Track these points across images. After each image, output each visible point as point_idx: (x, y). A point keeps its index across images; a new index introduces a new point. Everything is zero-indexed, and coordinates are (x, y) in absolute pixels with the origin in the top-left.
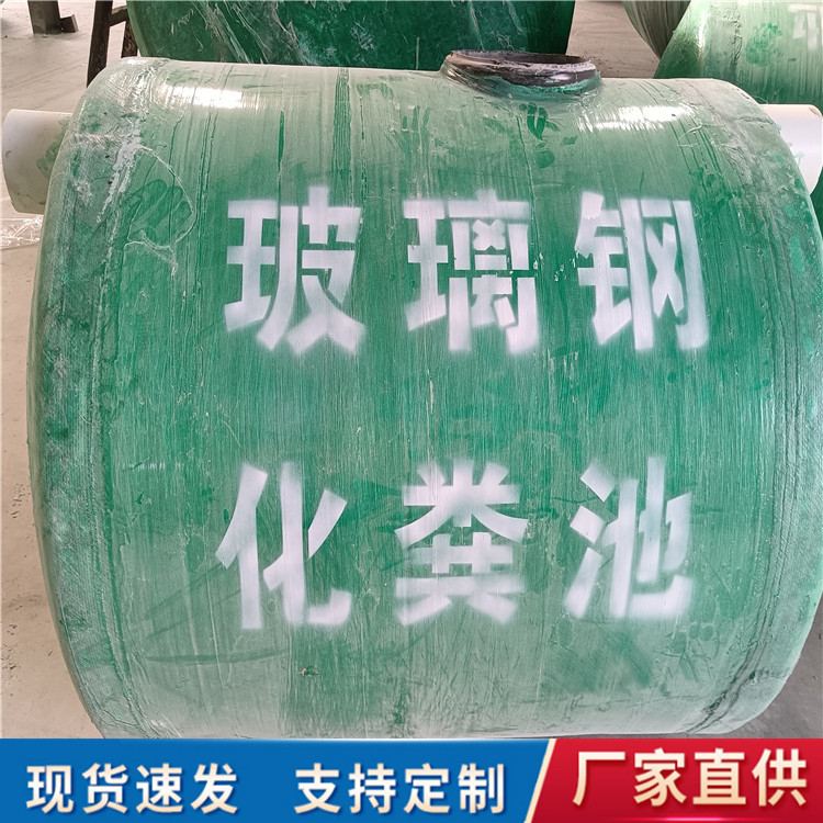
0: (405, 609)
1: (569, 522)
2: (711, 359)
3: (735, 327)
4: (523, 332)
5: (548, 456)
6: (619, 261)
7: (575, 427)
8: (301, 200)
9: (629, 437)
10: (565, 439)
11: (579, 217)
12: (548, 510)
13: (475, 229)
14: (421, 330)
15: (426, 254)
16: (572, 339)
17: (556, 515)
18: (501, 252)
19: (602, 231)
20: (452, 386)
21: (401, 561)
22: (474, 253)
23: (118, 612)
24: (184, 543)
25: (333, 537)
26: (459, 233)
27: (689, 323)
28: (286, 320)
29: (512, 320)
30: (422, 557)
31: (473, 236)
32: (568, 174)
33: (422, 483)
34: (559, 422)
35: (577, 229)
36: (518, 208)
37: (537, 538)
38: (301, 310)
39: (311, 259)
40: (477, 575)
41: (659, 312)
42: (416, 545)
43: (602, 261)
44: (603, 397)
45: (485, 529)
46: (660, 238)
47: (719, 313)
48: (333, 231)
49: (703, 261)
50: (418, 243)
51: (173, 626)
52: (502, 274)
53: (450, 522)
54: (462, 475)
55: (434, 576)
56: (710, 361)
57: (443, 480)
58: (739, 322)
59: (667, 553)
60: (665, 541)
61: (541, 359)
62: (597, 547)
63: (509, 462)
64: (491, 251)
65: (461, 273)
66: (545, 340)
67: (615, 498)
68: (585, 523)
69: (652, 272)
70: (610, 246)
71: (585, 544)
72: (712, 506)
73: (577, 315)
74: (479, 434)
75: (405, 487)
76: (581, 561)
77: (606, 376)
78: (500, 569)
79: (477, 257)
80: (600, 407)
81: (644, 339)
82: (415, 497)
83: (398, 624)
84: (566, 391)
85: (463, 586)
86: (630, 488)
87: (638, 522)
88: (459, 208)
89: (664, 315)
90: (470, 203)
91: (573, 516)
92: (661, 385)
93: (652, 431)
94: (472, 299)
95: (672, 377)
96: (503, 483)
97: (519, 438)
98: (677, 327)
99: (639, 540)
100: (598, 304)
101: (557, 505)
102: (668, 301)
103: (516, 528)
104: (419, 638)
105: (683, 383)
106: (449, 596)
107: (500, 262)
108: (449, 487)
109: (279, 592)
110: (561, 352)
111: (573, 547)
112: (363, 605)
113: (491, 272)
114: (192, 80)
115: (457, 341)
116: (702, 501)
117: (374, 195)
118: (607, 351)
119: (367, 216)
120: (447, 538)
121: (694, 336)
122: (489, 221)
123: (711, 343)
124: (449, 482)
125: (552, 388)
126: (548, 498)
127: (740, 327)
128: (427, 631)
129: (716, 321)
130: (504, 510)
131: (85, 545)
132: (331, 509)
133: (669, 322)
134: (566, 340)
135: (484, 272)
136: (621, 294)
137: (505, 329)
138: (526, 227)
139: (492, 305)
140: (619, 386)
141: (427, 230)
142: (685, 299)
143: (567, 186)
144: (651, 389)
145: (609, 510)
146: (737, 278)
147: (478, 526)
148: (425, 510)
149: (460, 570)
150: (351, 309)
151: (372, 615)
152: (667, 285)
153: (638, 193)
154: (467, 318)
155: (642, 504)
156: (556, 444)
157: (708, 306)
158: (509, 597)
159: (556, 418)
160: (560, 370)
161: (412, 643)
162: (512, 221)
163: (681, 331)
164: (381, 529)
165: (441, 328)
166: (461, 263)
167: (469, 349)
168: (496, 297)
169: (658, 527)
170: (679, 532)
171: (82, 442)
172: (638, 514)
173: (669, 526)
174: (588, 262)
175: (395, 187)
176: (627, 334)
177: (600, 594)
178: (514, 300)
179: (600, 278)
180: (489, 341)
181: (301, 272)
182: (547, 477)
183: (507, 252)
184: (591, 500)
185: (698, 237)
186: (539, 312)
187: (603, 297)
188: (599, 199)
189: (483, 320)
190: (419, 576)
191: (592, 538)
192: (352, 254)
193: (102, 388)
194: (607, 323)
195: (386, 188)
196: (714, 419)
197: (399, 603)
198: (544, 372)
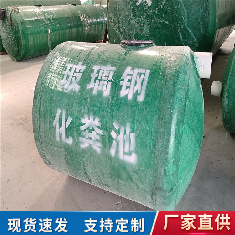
0: (81, 144)
1: (110, 133)
2: (144, 104)
3: (151, 98)
4: (107, 92)
5: (107, 118)
6: (130, 81)
7: (113, 113)
8: (77, 64)
9: (123, 117)
10: (110, 115)
11: (125, 71)
12: (106, 130)
13: (104, 72)
14: (89, 89)
15: (94, 75)
16: (115, 95)
17: (108, 131)
18: (107, 77)
19: (128, 74)
20: (92, 100)
21: (80, 133)
22: (102, 76)
23: (40, 131)
24: (49, 121)
25: (69, 126)
26: (101, 72)
27: (140, 95)
28: (68, 84)
29: (105, 90)
30: (84, 133)
31: (103, 73)
32: (126, 63)
33: (84, 118)
34: (110, 111)
35: (123, 73)
36: (114, 68)
37: (104, 135)
38: (71, 83)
39: (75, 74)
40: (93, 140)
41: (135, 92)
42: (83, 131)
43: (126, 80)
44: (119, 108)
45: (95, 131)
46: (140, 77)
47: (148, 94)
48: (80, 70)
49: (148, 82)
50: (93, 73)
51: (47, 136)
52: (106, 81)
53: (88, 127)
54: (91, 118)
55: (86, 138)
56: (143, 104)
57: (88, 119)
58: (152, 96)
59: (130, 146)
60: (130, 143)
61: (109, 98)
62: (116, 140)
63: (100, 118)
64: (105, 76)
65: (99, 80)
66: (110, 94)
67: (119, 130)
68: (113, 134)
69: (136, 83)
70: (129, 77)
71: (114, 139)
72: (140, 137)
73: (117, 90)
74: (95, 111)
75: (81, 119)
76: (112, 143)
77: (121, 104)
78: (97, 140)
79: (102, 77)
80: (118, 110)
81: (130, 97)
82: (83, 121)
83: (80, 147)
84: (113, 105)
85: (91, 142)
86: (122, 129)
87: (124, 137)
88: (103, 68)
89: (135, 93)
90: (105, 67)
91: (111, 132)
92: (132, 107)
93: (128, 117)
94: (99, 85)
95: (134, 106)
96: (98, 122)
97: (102, 113)
98: (138, 96)
99: (124, 141)
100: (122, 89)
101: (108, 129)
102: (137, 90)
103: (100, 132)
104: (84, 152)
105: (137, 108)
106: (89, 144)
107: (106, 78)
108: (89, 120)
109: (62, 134)
110: (113, 97)
111: (111, 139)
112: (74, 141)
113: (104, 80)
114: (73, 44)
115: (95, 92)
116: (138, 136)
117: (89, 64)
118: (122, 99)
119: (86, 68)
120: (88, 131)
121: (141, 98)
122: (107, 70)
123: (144, 100)
124: (89, 119)
125: (110, 104)
126: (106, 127)
127: (152, 98)
128: (85, 150)
129: (147, 95)
130: (98, 127)
131: (36, 117)
132: (70, 120)
133: (136, 94)
134: (114, 95)
135: (103, 80)
136: (128, 87)
137: (103, 91)
138: (114, 72)
139: (102, 86)
140: (123, 106)
141: (95, 71)
142: (141, 90)
143: (125, 65)
144: (129, 108)
145: (118, 132)
146: (154, 87)
147: (93, 130)
148: (85, 124)
149: (90, 138)
150: (79, 84)
151: (76, 143)
152: (138, 87)
153: (139, 68)
154: (97, 88)
155: (125, 133)
156: (109, 116)
157: (146, 92)
158: (99, 147)
159: (109, 110)
160: (112, 101)
161: (83, 153)
162: (111, 71)
163: (138, 97)
164: (77, 126)
165: (92, 89)
166: (99, 78)
167: (96, 94)
168: (104, 85)
169: (128, 139)
170: (133, 142)
171: (38, 100)
172: (124, 135)
173: (131, 140)
174: (123, 80)
175: (93, 63)
176: (127, 96)
177: (117, 152)
178: (106, 86)
179: (124, 84)
180: (100, 93)
181: (73, 76)
182: (106, 122)
183: (108, 77)
184: (115, 130)
185: (149, 77)
186: (111, 89)
187: (124, 87)
188: (130, 68)
189: (100, 89)
190: (83, 138)
191: (115, 138)
192: (82, 74)
193: (42, 92)
194: (123, 93)
195: (92, 63)
196: (142, 117)
197: (80, 142)
198: (109, 101)
